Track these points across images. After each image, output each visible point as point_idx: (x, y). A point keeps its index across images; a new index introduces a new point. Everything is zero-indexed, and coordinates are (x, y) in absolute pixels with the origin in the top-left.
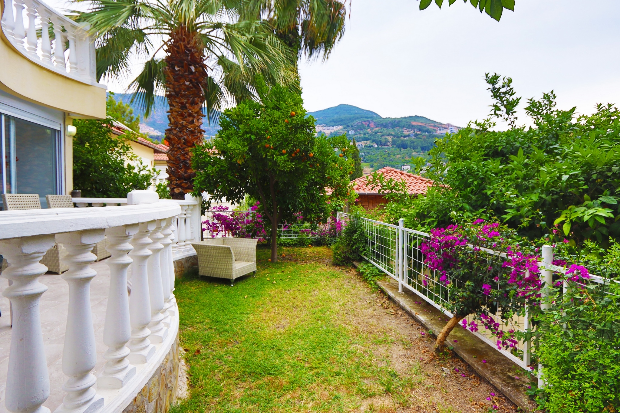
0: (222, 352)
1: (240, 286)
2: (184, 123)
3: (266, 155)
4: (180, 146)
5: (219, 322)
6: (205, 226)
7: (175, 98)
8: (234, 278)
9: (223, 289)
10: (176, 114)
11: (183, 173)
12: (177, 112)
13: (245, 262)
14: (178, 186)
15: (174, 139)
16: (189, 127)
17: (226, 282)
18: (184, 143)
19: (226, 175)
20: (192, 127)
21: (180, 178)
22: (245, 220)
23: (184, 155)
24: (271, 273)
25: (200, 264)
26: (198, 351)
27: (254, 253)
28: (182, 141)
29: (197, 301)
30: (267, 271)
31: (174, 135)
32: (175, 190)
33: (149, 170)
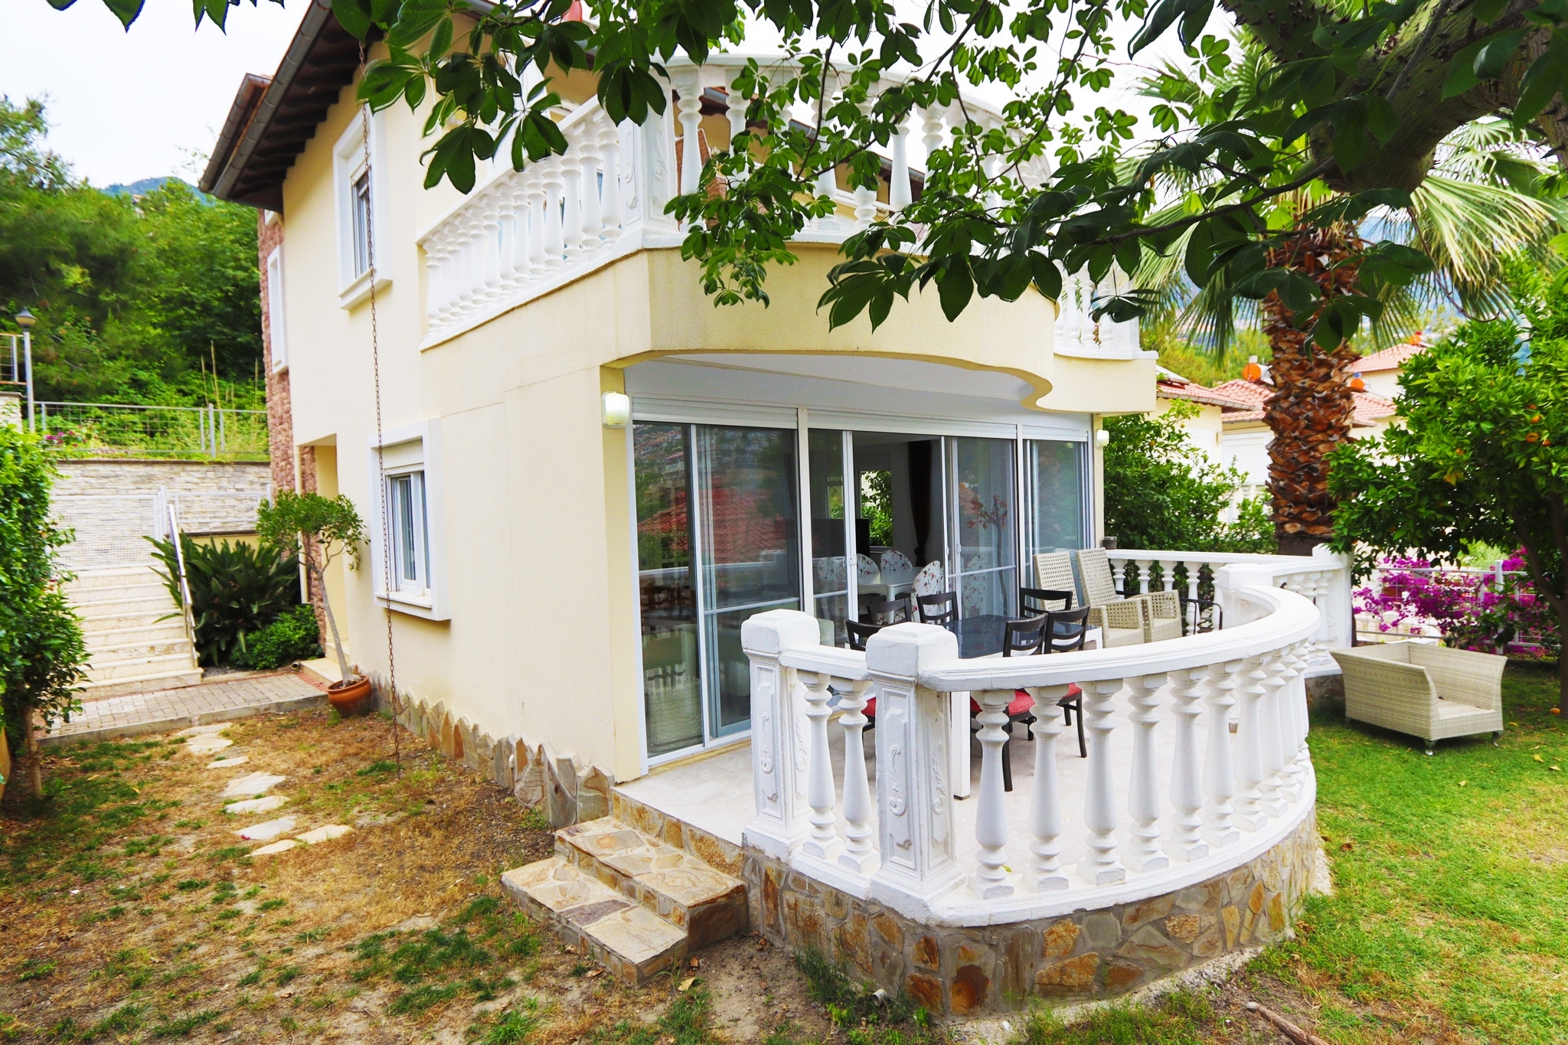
0: (1394, 861)
1: (1450, 759)
2: (1308, 382)
3: (1529, 463)
4: (1297, 433)
5: (1392, 814)
6: (1360, 602)
7: (1284, 331)
8: (1435, 736)
9: (1406, 756)
10: (1288, 365)
11: (1304, 492)
12: (1289, 361)
13: (1467, 707)
14: (1293, 519)
15: (1283, 420)
16: (1319, 388)
17: (1416, 743)
18: (1307, 427)
19: (1415, 508)
20: (1325, 389)
21: (1297, 502)
22: (1481, 596)
23: (1306, 453)
24: (1552, 745)
25: (1348, 694)
26: (1349, 846)
27: (1497, 689)
28: (1303, 423)
29: (1344, 767)
30: (1537, 737)
31: (1286, 411)
32: (1288, 527)
33: (1222, 474)
